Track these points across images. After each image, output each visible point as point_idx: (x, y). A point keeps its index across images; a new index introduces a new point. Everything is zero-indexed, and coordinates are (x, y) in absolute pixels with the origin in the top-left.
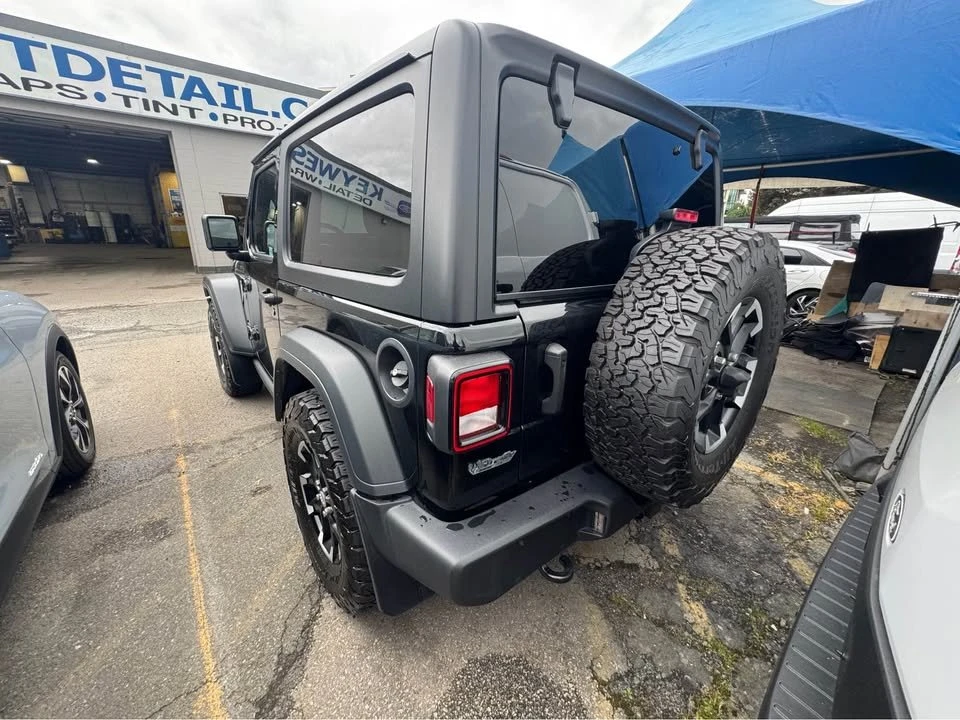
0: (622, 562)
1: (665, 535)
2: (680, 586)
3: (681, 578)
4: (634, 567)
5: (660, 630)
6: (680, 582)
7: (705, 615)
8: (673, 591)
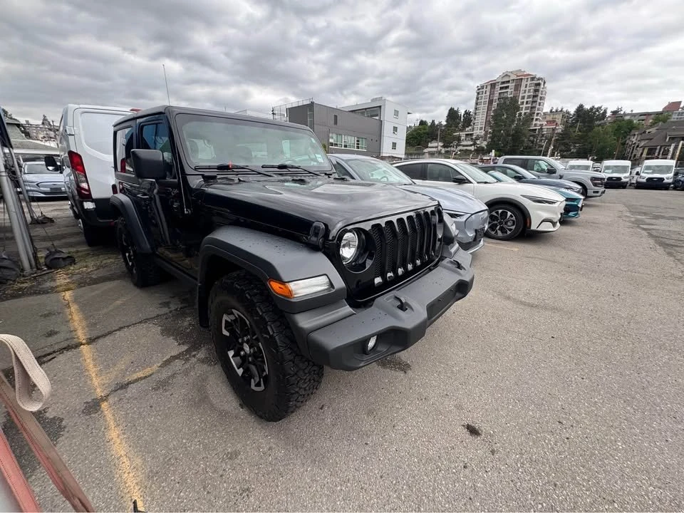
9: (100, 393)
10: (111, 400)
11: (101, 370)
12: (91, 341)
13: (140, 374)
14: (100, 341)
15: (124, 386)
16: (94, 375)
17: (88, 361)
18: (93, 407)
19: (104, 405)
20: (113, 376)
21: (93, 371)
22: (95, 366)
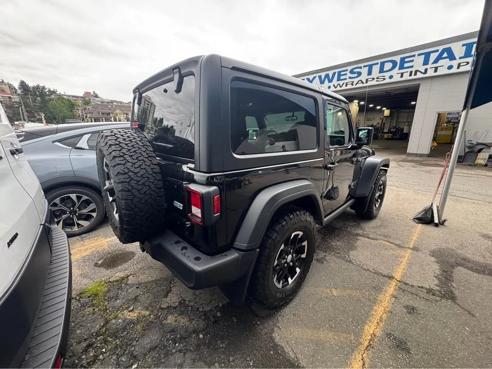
0: (170, 291)
1: (183, 321)
2: (147, 313)
3: (152, 316)
4: (166, 296)
5: (134, 297)
6: (150, 314)
7: (129, 317)
8: (147, 309)
9: (410, 251)
10: (407, 246)
11: (401, 257)
12: (391, 278)
13: (388, 244)
14: (385, 272)
15: (399, 246)
16: (406, 258)
17: (402, 267)
18: (415, 249)
19: (411, 247)
20: (399, 252)
21: (404, 261)
22: (401, 262)
